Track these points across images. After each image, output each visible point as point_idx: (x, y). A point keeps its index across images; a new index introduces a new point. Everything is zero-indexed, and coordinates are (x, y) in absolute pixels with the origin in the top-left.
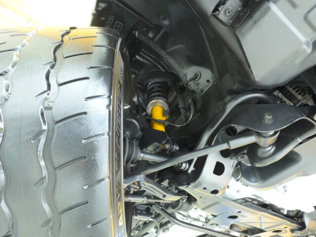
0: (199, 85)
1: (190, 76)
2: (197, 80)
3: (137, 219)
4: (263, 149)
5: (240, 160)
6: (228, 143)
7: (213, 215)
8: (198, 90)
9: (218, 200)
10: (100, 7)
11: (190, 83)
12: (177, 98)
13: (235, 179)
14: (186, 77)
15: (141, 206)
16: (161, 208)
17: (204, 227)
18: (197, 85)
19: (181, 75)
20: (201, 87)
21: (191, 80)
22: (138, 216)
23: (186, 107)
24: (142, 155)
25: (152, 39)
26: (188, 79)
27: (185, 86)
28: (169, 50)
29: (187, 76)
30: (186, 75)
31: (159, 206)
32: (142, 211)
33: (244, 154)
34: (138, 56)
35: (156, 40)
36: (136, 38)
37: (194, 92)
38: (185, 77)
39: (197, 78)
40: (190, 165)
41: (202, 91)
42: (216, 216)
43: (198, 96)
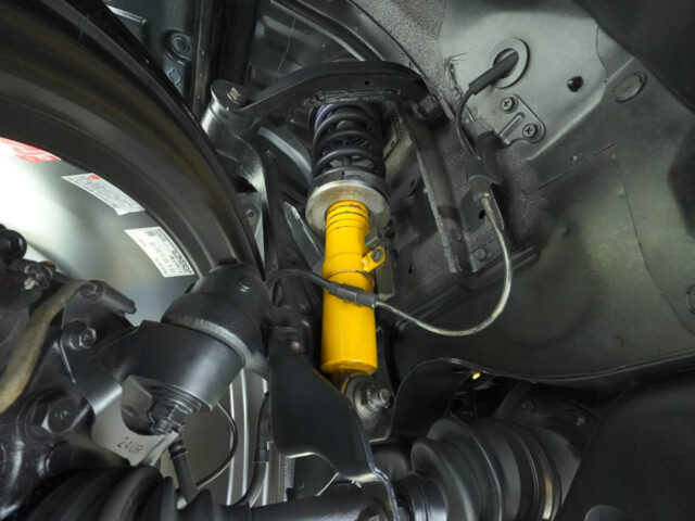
0: (521, 108)
1: (470, 69)
2: (507, 81)
8: (518, 133)
12: (416, 159)
14: (453, 76)
18: (511, 109)
19: (430, 68)
20: (531, 119)
21: (476, 87)
23: (458, 200)
26: (464, 83)
27: (449, 114)
29: (459, 69)
30: (452, 66)
37: (495, 142)
38: (447, 75)
39: (505, 74)
41: (537, 135)
43: (518, 162)
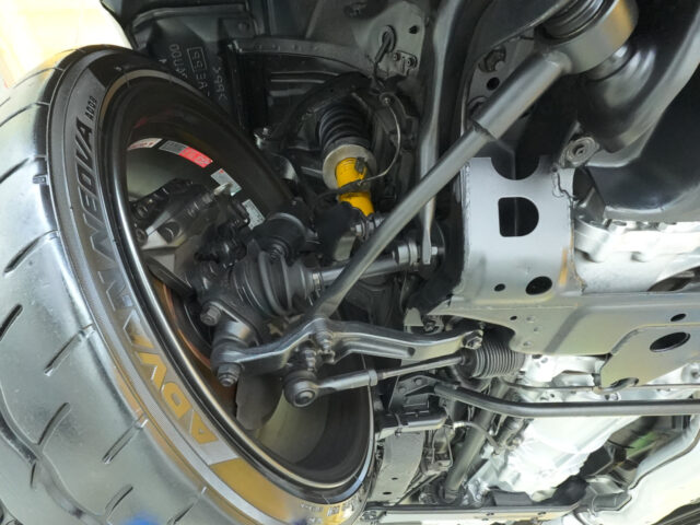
2: (391, 48)
3: (418, 433)
4: (614, 80)
5: (576, 164)
6: (478, 127)
7: (602, 357)
9: (575, 307)
10: (143, 42)
11: (381, 65)
13: (598, 225)
15: (410, 398)
16: (455, 387)
17: (611, 400)
18: (398, 59)
20: (408, 57)
21: (380, 57)
22: (410, 424)
24: (316, 276)
25: (267, 34)
28: (309, 33)
31: (449, 385)
32: (417, 411)
33: (576, 137)
34: (275, 89)
35: (274, 30)
36: (242, 55)
39: (389, 44)
40: (419, 243)
41: (413, 62)
42: (609, 356)
43: (412, 82)
